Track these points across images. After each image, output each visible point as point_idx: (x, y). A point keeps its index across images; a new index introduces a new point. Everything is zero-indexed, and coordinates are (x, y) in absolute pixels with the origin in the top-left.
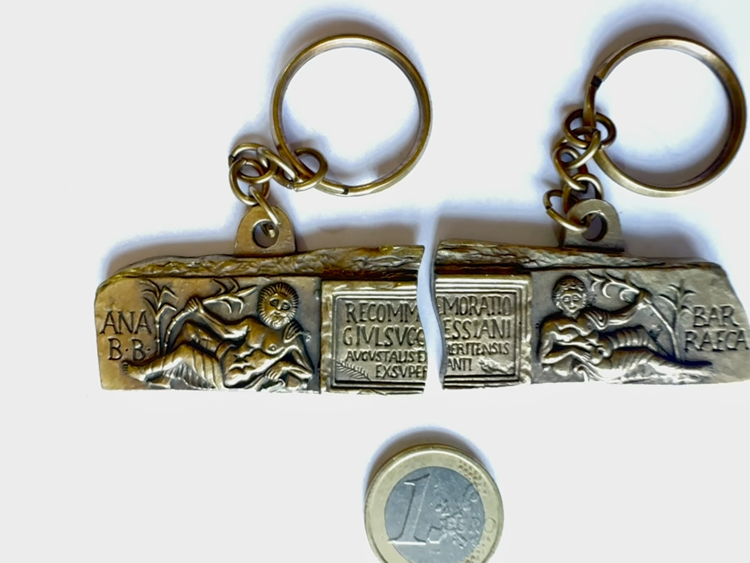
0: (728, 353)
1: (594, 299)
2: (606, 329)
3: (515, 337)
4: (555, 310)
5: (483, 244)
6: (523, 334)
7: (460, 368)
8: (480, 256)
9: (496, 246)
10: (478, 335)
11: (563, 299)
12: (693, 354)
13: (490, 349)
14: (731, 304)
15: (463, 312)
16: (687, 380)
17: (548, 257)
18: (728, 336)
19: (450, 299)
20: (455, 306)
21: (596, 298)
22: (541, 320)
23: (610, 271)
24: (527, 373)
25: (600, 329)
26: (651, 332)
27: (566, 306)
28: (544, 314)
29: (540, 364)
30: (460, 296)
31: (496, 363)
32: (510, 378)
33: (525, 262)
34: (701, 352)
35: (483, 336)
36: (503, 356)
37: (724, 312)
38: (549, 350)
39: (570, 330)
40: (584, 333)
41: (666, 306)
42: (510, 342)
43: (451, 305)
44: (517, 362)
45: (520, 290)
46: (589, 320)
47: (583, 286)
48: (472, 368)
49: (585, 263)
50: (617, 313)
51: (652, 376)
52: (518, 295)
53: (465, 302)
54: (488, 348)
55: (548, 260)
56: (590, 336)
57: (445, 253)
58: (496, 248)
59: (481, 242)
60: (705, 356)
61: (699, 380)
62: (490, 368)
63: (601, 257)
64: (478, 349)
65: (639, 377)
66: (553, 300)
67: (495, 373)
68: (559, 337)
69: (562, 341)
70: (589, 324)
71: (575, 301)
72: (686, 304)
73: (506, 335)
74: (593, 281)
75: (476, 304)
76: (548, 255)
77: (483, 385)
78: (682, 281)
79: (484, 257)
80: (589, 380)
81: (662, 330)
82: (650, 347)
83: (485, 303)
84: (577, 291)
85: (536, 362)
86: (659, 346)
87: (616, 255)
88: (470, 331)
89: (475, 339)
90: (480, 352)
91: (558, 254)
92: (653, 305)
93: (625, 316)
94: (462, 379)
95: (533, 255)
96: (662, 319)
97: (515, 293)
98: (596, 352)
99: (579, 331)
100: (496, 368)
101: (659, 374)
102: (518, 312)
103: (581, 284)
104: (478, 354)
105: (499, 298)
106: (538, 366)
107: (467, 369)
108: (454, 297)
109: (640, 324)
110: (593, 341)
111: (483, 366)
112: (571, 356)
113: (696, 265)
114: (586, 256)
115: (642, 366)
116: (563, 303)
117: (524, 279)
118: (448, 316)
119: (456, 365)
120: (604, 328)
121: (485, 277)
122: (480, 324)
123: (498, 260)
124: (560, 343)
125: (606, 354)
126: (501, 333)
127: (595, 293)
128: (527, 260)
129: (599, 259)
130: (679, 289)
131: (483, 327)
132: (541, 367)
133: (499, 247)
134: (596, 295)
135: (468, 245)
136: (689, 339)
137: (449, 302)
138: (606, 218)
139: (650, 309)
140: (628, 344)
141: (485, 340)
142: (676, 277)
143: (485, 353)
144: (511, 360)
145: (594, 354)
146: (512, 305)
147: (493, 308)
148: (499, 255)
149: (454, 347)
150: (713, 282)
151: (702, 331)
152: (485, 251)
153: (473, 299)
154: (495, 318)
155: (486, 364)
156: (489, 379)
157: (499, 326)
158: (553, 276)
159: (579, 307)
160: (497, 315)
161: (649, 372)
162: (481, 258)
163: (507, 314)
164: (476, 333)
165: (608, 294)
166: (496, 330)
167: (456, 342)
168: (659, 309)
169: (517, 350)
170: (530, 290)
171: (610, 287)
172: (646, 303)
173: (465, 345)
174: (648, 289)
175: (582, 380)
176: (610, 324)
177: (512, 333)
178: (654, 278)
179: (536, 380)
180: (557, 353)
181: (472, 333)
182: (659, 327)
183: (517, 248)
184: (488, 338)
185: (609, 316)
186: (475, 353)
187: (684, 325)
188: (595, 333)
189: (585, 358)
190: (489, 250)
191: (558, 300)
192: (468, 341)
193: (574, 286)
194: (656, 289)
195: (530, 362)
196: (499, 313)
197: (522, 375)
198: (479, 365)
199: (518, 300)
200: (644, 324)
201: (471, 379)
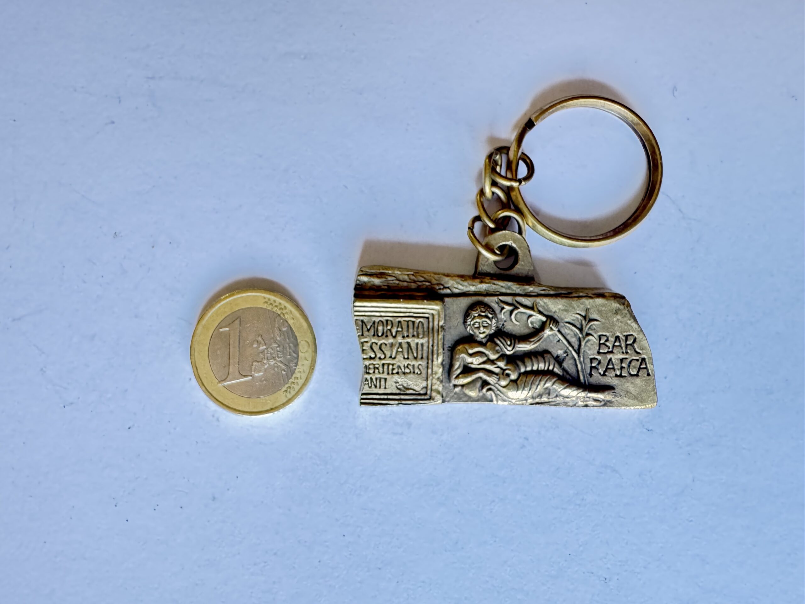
0: (630, 379)
1: (503, 325)
2: (514, 353)
3: (428, 359)
4: (465, 334)
5: (400, 271)
6: (435, 356)
7: (376, 387)
8: (397, 282)
9: (412, 273)
10: (393, 356)
11: (474, 324)
12: (596, 378)
13: (405, 369)
14: (635, 332)
15: (380, 334)
16: (591, 403)
17: (461, 285)
18: (630, 362)
19: (369, 322)
20: (372, 328)
21: (505, 323)
22: (453, 343)
23: (518, 299)
24: (438, 392)
25: (508, 353)
26: (558, 357)
27: (476, 331)
28: (457, 338)
29: (451, 385)
30: (377, 319)
31: (410, 383)
32: (423, 397)
33: (440, 289)
34: (604, 377)
35: (398, 356)
36: (416, 375)
37: (626, 340)
38: (459, 371)
39: (479, 354)
40: (493, 357)
41: (572, 333)
42: (424, 363)
43: (369, 327)
44: (429, 382)
45: (433, 315)
46: (497, 345)
47: (493, 312)
48: (387, 387)
49: (496, 291)
50: (524, 338)
51: (558, 399)
52: (431, 319)
53: (382, 324)
54: (403, 368)
55: (460, 287)
56: (498, 359)
57: (365, 279)
58: (413, 275)
59: (399, 269)
60: (608, 381)
61: (603, 403)
62: (403, 387)
63: (511, 285)
64: (393, 369)
65: (544, 399)
66: (464, 324)
67: (408, 392)
68: (469, 360)
69: (472, 363)
70: (497, 348)
71: (484, 327)
72: (591, 332)
73: (419, 357)
74: (503, 308)
75: (392, 327)
76: (461, 282)
77: (397, 402)
78: (587, 310)
79: (401, 283)
80: (497, 401)
81: (567, 355)
82: (555, 371)
83: (400, 326)
84: (487, 317)
85: (447, 382)
86: (564, 370)
87: (525, 284)
88: (385, 352)
89: (391, 360)
90: (395, 372)
91: (470, 282)
92: (559, 331)
93: (531, 342)
94: (378, 397)
95: (447, 283)
96: (568, 345)
97: (428, 318)
98: (504, 374)
99: (488, 354)
100: (410, 387)
101: (565, 397)
102: (431, 335)
103: (491, 310)
104: (392, 374)
105: (413, 322)
106: (450, 386)
107: (383, 387)
108: (371, 320)
109: (547, 349)
110: (502, 364)
111: (397, 384)
112: (480, 378)
113: (602, 296)
114: (497, 285)
115: (547, 388)
116: (473, 328)
117: (437, 305)
118: (366, 337)
119: (373, 384)
120: (512, 352)
121: (400, 302)
122: (395, 345)
123: (413, 286)
124: (470, 365)
125: (513, 377)
126: (415, 355)
127: (505, 319)
128: (442, 287)
129: (509, 288)
130: (585, 317)
131: (398, 348)
132: (452, 387)
133: (415, 274)
134: (505, 321)
135: (387, 271)
136: (593, 365)
137: (367, 324)
138: (517, 249)
139: (556, 335)
140: (535, 368)
141: (399, 361)
142: (582, 306)
143: (399, 373)
144: (424, 380)
145: (501, 376)
146: (425, 329)
147: (408, 331)
148: (415, 282)
149: (371, 366)
150: (617, 312)
151: (607, 357)
152: (401, 278)
153: (389, 322)
154: (409, 340)
155: (400, 383)
156: (402, 397)
157: (413, 348)
158: (465, 302)
159: (488, 332)
160: (411, 338)
161: (555, 395)
162: (398, 284)
163: (421, 336)
164: (392, 354)
165: (516, 320)
166: (410, 351)
167: (372, 362)
168: (565, 336)
169: (430, 371)
170: (442, 316)
171: (519, 314)
172: (552, 329)
173: (381, 365)
174: (556, 317)
175: (491, 401)
176: (518, 349)
177: (425, 355)
178: (560, 307)
179: (447, 399)
180: (466, 375)
181: (388, 355)
182: (565, 352)
183: (432, 275)
184: (402, 359)
185: (517, 341)
186: (390, 372)
187: (589, 352)
188: (503, 357)
189: (492, 380)
190: (406, 277)
191: (469, 325)
192: (383, 362)
193: (484, 312)
194: (562, 316)
195: (442, 382)
196: (413, 336)
197: (434, 394)
198: (394, 384)
199: (431, 324)
200: (551, 350)
201: (386, 397)
